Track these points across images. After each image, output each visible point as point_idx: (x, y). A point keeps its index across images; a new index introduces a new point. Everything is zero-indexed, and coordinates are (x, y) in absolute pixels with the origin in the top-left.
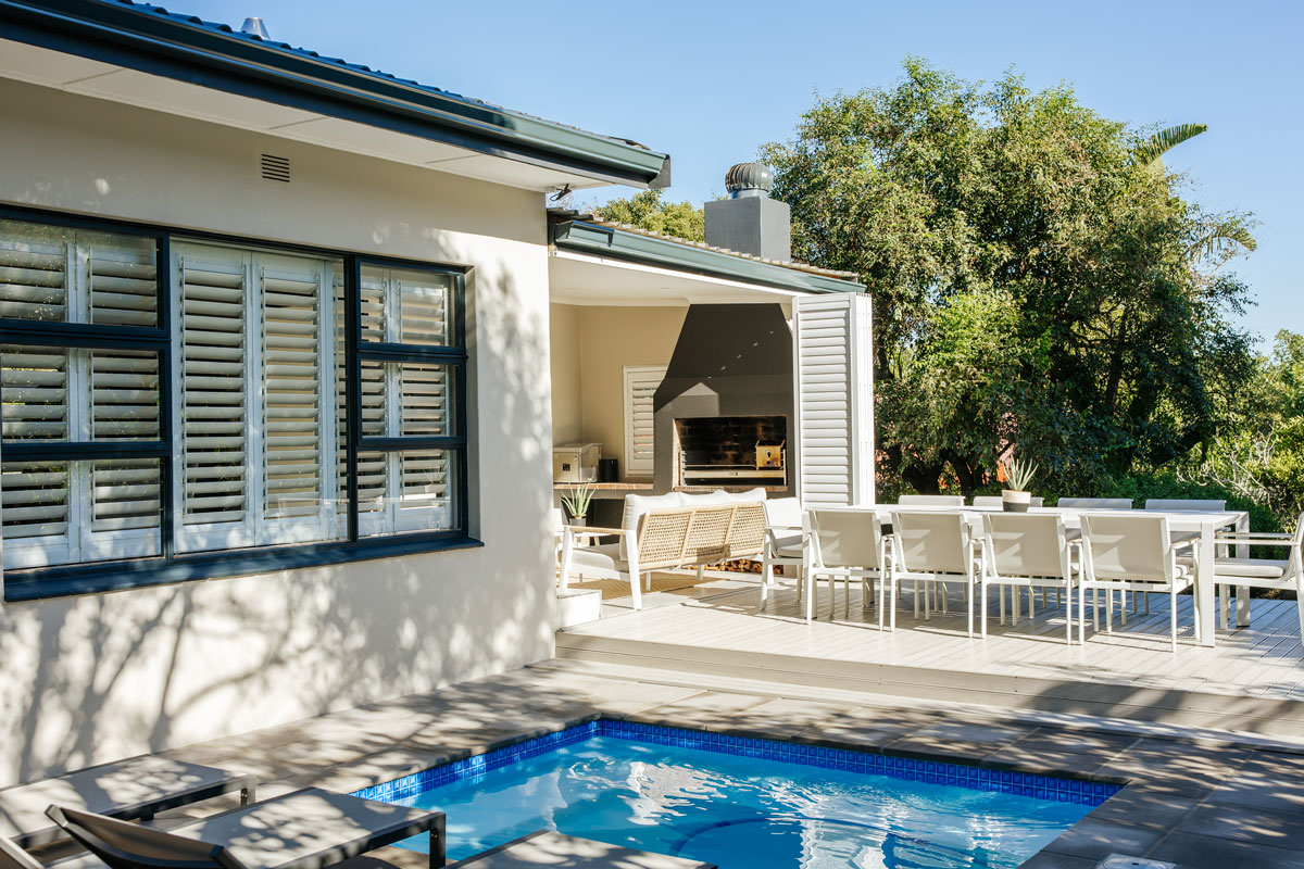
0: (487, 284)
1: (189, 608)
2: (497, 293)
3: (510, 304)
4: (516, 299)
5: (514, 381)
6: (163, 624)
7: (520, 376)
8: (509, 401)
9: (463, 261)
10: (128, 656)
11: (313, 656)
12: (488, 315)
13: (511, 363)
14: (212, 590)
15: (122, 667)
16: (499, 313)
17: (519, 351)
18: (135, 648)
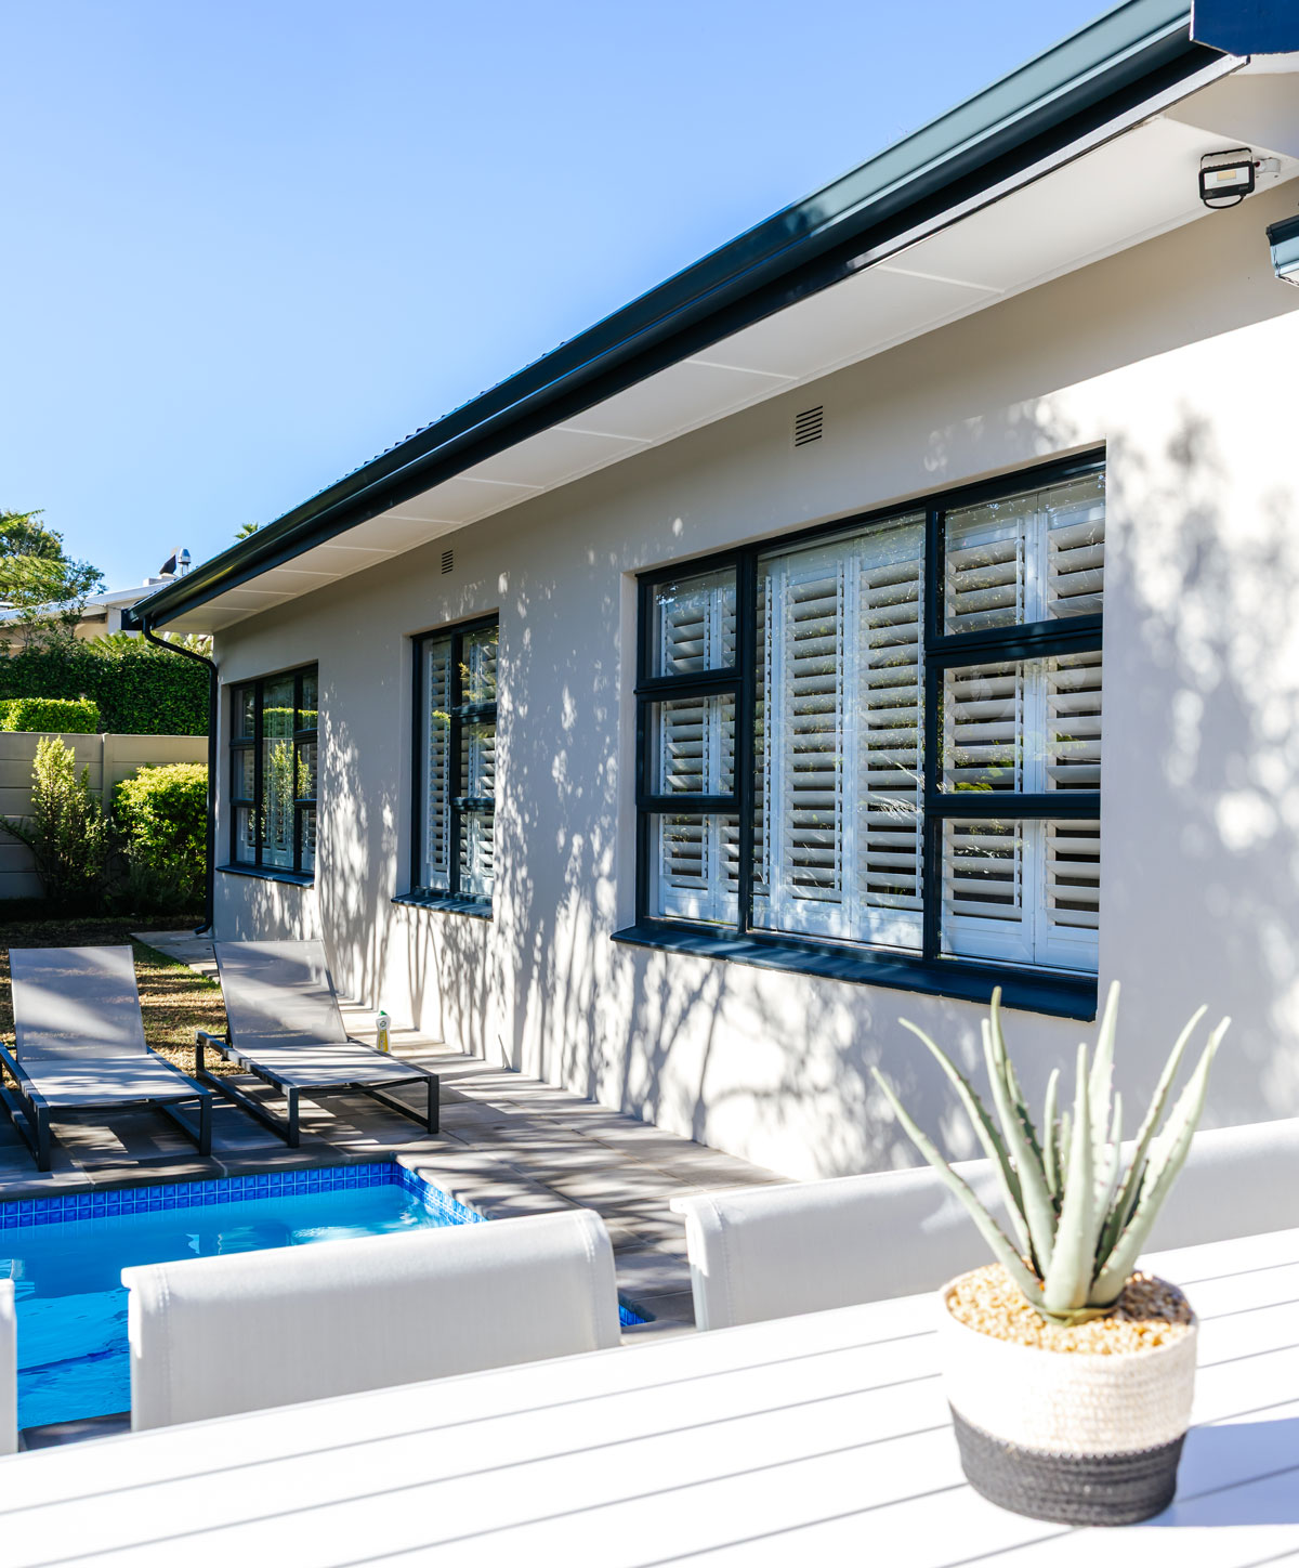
0: (1140, 461)
1: (723, 989)
2: (1164, 472)
3: (1201, 486)
4: (1217, 468)
5: (1201, 662)
6: (703, 999)
7: (1220, 648)
8: (1188, 709)
9: (1085, 439)
10: (680, 1023)
11: (830, 1104)
12: (1140, 528)
13: (1196, 621)
14: (741, 974)
15: (675, 1032)
16: (1170, 516)
17: (1223, 586)
18: (685, 1014)
